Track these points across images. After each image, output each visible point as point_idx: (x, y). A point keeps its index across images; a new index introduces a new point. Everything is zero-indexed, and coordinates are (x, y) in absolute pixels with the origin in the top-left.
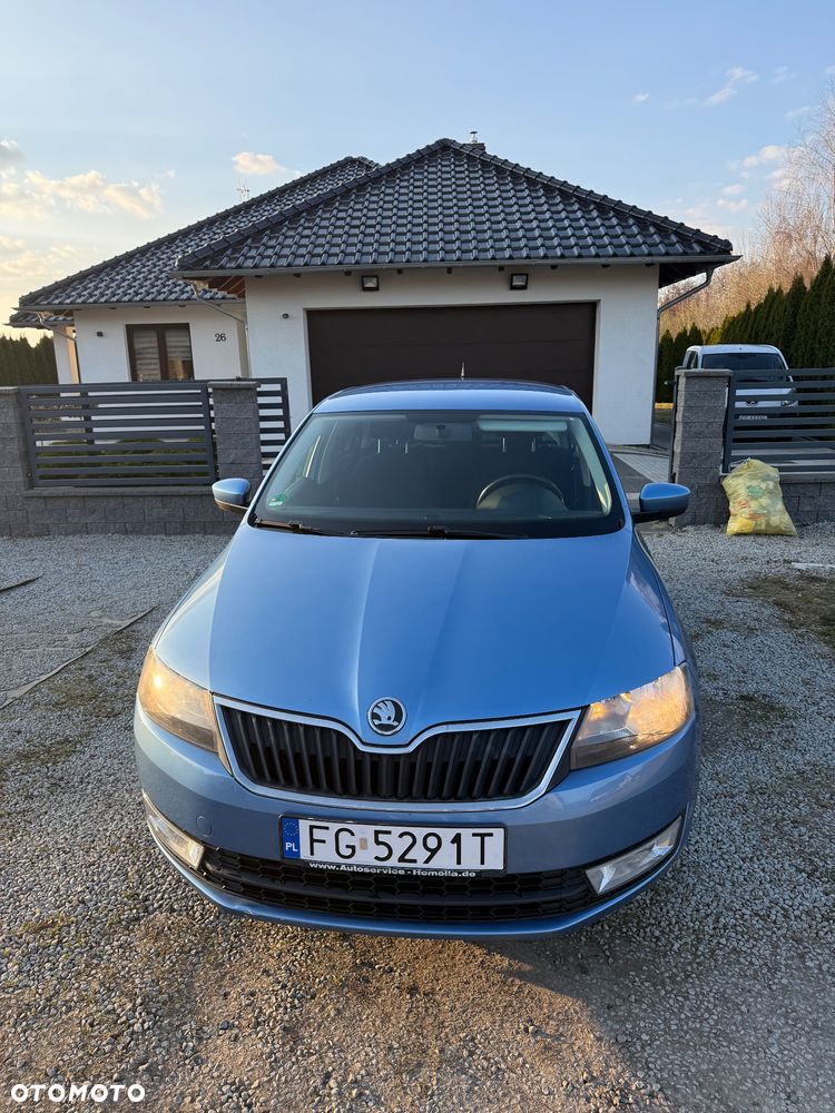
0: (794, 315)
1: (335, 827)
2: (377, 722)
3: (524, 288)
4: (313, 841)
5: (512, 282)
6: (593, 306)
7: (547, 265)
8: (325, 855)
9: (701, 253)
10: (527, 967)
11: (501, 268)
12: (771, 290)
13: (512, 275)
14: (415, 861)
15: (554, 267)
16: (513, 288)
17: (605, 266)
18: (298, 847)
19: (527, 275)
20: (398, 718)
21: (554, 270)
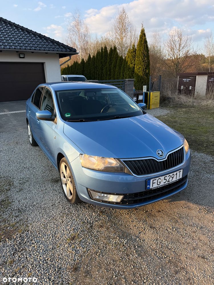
0: (83, 68)
1: (157, 179)
2: (160, 155)
3: (24, 58)
4: (153, 183)
5: (20, 56)
6: (43, 64)
7: (30, 52)
8: (155, 186)
9: (70, 51)
10: (171, 200)
11: (17, 52)
12: (74, 62)
13: (20, 54)
14: (170, 181)
15: (33, 52)
16: (20, 58)
17: (46, 53)
18: (150, 186)
19: (24, 54)
20: (163, 153)
21: (33, 53)
